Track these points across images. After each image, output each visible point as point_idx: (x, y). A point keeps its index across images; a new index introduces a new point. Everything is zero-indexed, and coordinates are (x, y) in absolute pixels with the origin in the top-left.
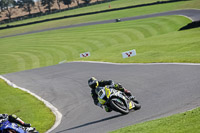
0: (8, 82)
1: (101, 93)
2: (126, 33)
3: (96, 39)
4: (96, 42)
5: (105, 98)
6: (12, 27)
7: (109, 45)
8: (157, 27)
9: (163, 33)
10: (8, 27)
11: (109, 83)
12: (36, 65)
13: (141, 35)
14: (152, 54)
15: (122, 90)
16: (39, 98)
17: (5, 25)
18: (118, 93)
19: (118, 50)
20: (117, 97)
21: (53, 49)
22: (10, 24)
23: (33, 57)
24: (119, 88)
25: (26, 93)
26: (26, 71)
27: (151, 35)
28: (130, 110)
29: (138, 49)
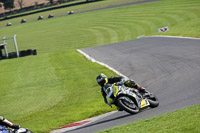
0: (87, 56)
3: (175, 14)
6: (91, 2)
7: (189, 19)
10: (88, 2)
12: (115, 39)
20: (127, 95)
21: (131, 24)
23: (111, 31)
25: (105, 68)
26: (104, 46)
28: (141, 110)
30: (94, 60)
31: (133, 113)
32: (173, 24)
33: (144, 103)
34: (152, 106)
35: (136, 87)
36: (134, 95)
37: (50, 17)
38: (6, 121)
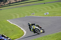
0: (10, 22)
3: (36, 9)
7: (41, 11)
8: (55, 5)
9: (57, 7)
11: (34, 24)
13: (50, 8)
14: (54, 14)
15: (39, 27)
16: (19, 27)
18: (37, 28)
19: (43, 13)
21: (23, 12)
23: (17, 14)
27: (53, 8)
29: (49, 12)
30: (12, 23)
32: (36, 12)
34: (43, 32)
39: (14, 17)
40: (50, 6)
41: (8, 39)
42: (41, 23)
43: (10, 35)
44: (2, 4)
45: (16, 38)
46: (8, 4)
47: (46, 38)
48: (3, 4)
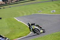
0: (17, 20)
1: (32, 27)
2: (52, 5)
4: (43, 8)
5: (32, 29)
6: (18, 3)
10: (17, 3)
12: (25, 15)
13: (57, 6)
17: (16, 3)
18: (37, 28)
22: (18, 2)
24: (38, 26)
25: (22, 23)
28: (41, 33)
29: (56, 10)
30: (19, 21)
31: (39, 34)
32: (43, 10)
33: (41, 31)
34: (44, 32)
35: (39, 26)
36: (39, 29)
37: (4, 8)
38: (3, 36)
39: (21, 15)
40: (57, 4)
41: (7, 39)
42: (47, 21)
43: (17, 33)
44: (9, 1)
45: (23, 35)
46: (15, 2)
47: (52, 36)
48: (11, 2)
